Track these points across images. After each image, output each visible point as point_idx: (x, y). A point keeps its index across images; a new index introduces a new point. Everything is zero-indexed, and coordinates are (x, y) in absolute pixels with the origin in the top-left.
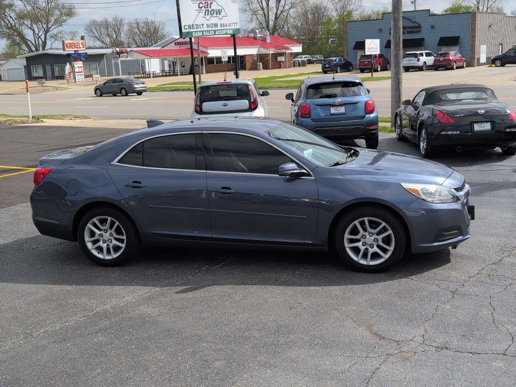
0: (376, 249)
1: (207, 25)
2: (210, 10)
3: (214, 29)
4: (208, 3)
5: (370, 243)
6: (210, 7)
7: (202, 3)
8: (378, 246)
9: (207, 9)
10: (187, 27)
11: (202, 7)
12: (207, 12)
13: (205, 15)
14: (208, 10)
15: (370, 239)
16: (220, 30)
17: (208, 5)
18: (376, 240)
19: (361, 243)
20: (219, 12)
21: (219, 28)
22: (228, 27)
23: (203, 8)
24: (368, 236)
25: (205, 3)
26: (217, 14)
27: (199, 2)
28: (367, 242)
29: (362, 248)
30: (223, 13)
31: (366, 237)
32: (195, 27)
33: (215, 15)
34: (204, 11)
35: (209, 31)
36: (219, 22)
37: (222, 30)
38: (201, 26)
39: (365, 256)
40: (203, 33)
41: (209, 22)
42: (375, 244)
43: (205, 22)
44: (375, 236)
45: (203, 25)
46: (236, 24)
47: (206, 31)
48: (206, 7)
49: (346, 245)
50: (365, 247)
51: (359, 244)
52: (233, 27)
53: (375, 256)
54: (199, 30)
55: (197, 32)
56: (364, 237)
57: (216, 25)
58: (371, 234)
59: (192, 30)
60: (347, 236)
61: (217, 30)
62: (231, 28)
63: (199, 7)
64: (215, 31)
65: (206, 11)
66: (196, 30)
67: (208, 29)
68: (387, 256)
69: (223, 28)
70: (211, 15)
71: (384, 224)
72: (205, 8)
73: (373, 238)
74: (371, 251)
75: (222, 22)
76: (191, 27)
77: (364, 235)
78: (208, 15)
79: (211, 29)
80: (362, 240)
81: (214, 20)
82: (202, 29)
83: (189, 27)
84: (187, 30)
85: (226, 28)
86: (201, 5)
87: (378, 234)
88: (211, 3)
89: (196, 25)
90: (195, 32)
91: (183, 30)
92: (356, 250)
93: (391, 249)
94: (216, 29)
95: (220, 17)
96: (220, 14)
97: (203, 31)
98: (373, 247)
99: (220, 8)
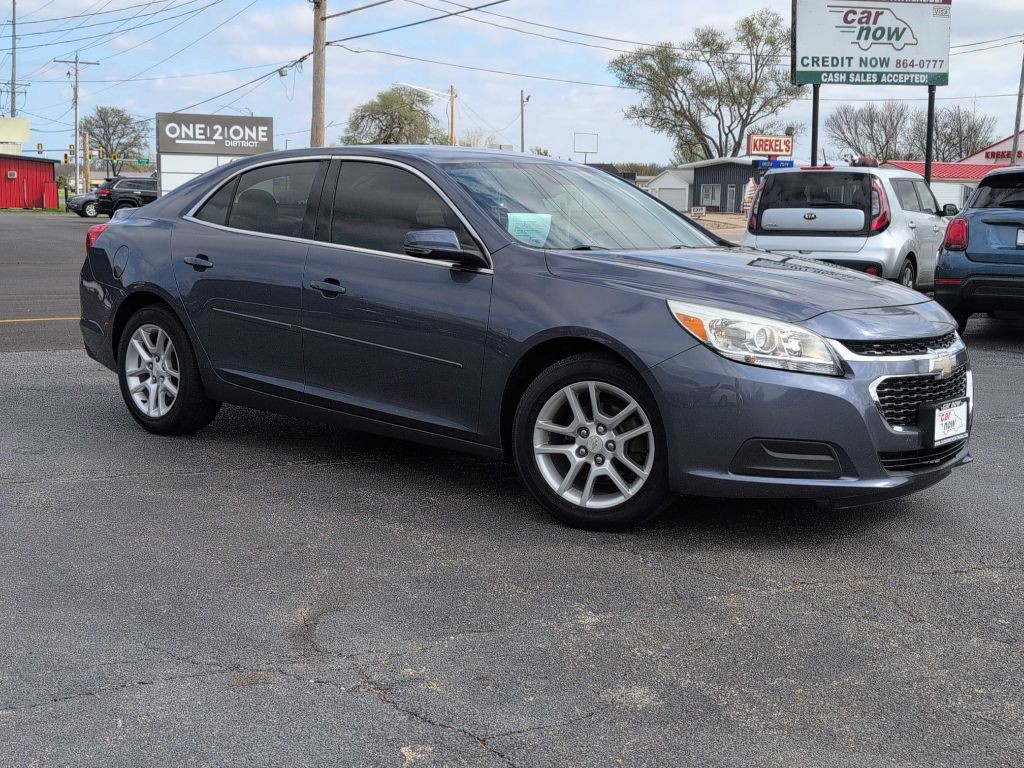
0: (607, 468)
1: (861, 59)
2: (873, 28)
3: (878, 69)
4: (870, 14)
5: (596, 450)
6: (875, 23)
7: (855, 13)
8: (616, 463)
9: (865, 25)
10: (810, 62)
11: (853, 21)
12: (865, 32)
13: (859, 38)
14: (868, 29)
15: (597, 439)
16: (893, 73)
17: (869, 17)
18: (611, 446)
19: (576, 446)
20: (897, 34)
21: (892, 68)
22: (917, 69)
23: (855, 24)
24: (593, 433)
25: (863, 13)
26: (890, 38)
27: (846, 10)
28: (590, 447)
29: (577, 461)
30: (907, 37)
31: (588, 432)
32: (830, 63)
33: (885, 39)
34: (857, 30)
35: (865, 73)
36: (894, 56)
37: (899, 73)
38: (846, 62)
39: (579, 482)
40: (848, 77)
41: (869, 55)
42: (609, 455)
43: (857, 54)
44: (611, 435)
45: (850, 59)
46: (938, 64)
47: (855, 73)
48: (864, 20)
49: (538, 445)
50: (584, 459)
51: (571, 451)
52: (931, 70)
53: (604, 486)
54: (839, 68)
55: (834, 73)
56: (583, 431)
57: (885, 62)
58: (603, 428)
59: (821, 69)
60: (543, 423)
61: (887, 74)
62: (924, 70)
63: (845, 20)
64: (880, 75)
65: (862, 30)
66: (830, 69)
67: (863, 69)
68: (632, 491)
69: (902, 69)
70: (874, 37)
71: (633, 405)
72: (860, 22)
73: (604, 438)
74: (595, 471)
75: (902, 56)
76: (820, 63)
77: (585, 428)
78: (866, 38)
79: (869, 69)
80: (580, 440)
81: (880, 51)
82: (846, 68)
83: (815, 61)
84: (810, 68)
85: (910, 69)
86: (851, 17)
87: (619, 430)
88: (878, 14)
89: (833, 58)
90: (828, 73)
91: (799, 68)
92: (561, 463)
93: (644, 473)
94: (884, 69)
95: (899, 44)
96: (898, 38)
97: (848, 73)
98: (603, 461)
99: (901, 26)
